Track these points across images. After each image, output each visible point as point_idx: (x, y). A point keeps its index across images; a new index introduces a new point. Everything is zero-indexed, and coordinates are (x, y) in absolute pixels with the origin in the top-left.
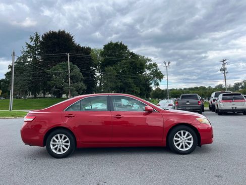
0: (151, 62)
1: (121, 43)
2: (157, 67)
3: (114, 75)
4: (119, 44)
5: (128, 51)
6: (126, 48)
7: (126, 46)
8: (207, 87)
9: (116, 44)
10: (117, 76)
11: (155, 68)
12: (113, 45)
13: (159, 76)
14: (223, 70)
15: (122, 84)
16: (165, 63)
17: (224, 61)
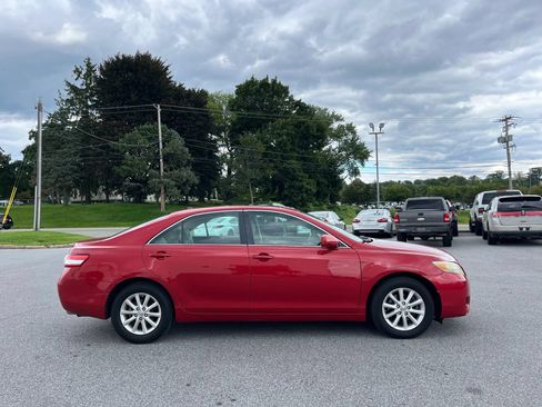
0: (343, 123)
1: (274, 81)
2: (354, 133)
3: (258, 153)
4: (270, 82)
5: (291, 99)
6: (285, 90)
7: (287, 88)
8: (467, 177)
9: (264, 84)
10: (265, 155)
11: (350, 137)
12: (258, 86)
13: (360, 153)
14: (505, 140)
15: (276, 172)
16: (372, 126)
17: (506, 120)
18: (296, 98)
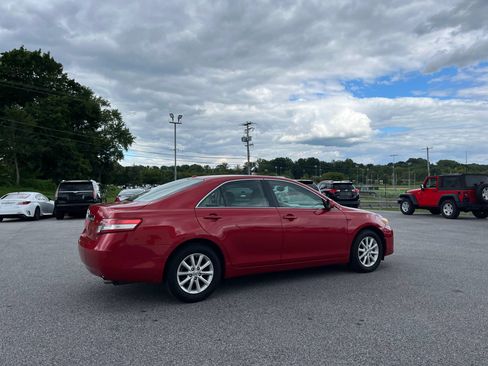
0: (108, 108)
1: (47, 56)
2: (119, 119)
3: (30, 127)
4: (42, 55)
5: (64, 77)
6: (58, 68)
7: (60, 65)
9: (35, 55)
10: (36, 130)
11: (117, 122)
12: (28, 57)
13: (126, 139)
14: (247, 140)
15: (48, 148)
16: (172, 116)
17: (247, 124)
18: (70, 77)
